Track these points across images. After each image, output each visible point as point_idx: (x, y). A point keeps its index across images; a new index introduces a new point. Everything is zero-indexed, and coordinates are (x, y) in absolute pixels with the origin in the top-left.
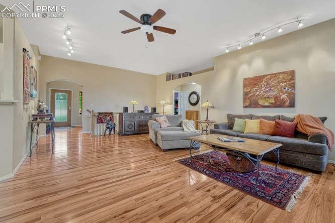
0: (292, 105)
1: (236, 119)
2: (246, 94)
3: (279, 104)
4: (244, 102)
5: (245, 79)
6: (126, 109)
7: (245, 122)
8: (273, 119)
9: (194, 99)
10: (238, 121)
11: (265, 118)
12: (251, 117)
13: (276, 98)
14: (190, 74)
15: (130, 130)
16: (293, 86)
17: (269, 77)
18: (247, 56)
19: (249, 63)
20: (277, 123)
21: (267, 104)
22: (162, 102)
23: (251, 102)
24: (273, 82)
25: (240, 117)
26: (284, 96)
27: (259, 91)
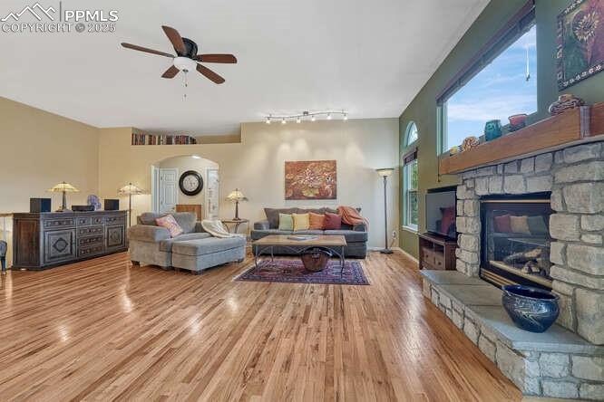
0: (334, 197)
1: (280, 214)
2: (288, 182)
3: (322, 196)
4: (286, 192)
5: (287, 163)
6: (46, 204)
7: (293, 218)
8: (321, 211)
9: (191, 183)
10: (283, 217)
11: (313, 211)
12: (298, 211)
13: (321, 188)
14: (193, 141)
15: (63, 253)
16: (335, 178)
17: (313, 164)
18: (287, 134)
19: (292, 143)
20: (327, 216)
21: (311, 195)
22: (127, 188)
23: (294, 193)
24: (318, 171)
25: (284, 211)
26: (327, 187)
27: (304, 180)
